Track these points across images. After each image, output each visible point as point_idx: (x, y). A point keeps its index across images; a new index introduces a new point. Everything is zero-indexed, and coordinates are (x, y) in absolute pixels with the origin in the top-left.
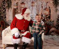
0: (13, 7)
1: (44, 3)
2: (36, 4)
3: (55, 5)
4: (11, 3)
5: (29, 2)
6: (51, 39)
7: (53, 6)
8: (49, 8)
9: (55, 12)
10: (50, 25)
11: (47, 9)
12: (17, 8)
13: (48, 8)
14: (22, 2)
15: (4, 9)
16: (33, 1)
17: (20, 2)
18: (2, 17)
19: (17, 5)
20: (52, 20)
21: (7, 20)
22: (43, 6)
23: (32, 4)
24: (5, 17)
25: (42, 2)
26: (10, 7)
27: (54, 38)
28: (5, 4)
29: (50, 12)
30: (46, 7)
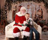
0: (13, 9)
1: (37, 6)
2: (30, 7)
3: (46, 7)
4: (11, 6)
5: (26, 5)
6: (44, 34)
7: (44, 8)
8: (42, 10)
9: (46, 13)
10: (42, 24)
11: (39, 11)
12: (16, 10)
13: (40, 9)
14: (20, 6)
15: (6, 11)
16: (29, 5)
17: (18, 5)
18: (4, 17)
19: (16, 8)
20: (44, 20)
21: (8, 20)
22: (37, 9)
23: (28, 7)
24: (7, 17)
25: (35, 5)
26: (10, 10)
27: (47, 34)
28: (7, 7)
29: (42, 13)
30: (39, 9)
